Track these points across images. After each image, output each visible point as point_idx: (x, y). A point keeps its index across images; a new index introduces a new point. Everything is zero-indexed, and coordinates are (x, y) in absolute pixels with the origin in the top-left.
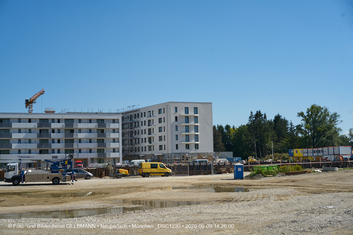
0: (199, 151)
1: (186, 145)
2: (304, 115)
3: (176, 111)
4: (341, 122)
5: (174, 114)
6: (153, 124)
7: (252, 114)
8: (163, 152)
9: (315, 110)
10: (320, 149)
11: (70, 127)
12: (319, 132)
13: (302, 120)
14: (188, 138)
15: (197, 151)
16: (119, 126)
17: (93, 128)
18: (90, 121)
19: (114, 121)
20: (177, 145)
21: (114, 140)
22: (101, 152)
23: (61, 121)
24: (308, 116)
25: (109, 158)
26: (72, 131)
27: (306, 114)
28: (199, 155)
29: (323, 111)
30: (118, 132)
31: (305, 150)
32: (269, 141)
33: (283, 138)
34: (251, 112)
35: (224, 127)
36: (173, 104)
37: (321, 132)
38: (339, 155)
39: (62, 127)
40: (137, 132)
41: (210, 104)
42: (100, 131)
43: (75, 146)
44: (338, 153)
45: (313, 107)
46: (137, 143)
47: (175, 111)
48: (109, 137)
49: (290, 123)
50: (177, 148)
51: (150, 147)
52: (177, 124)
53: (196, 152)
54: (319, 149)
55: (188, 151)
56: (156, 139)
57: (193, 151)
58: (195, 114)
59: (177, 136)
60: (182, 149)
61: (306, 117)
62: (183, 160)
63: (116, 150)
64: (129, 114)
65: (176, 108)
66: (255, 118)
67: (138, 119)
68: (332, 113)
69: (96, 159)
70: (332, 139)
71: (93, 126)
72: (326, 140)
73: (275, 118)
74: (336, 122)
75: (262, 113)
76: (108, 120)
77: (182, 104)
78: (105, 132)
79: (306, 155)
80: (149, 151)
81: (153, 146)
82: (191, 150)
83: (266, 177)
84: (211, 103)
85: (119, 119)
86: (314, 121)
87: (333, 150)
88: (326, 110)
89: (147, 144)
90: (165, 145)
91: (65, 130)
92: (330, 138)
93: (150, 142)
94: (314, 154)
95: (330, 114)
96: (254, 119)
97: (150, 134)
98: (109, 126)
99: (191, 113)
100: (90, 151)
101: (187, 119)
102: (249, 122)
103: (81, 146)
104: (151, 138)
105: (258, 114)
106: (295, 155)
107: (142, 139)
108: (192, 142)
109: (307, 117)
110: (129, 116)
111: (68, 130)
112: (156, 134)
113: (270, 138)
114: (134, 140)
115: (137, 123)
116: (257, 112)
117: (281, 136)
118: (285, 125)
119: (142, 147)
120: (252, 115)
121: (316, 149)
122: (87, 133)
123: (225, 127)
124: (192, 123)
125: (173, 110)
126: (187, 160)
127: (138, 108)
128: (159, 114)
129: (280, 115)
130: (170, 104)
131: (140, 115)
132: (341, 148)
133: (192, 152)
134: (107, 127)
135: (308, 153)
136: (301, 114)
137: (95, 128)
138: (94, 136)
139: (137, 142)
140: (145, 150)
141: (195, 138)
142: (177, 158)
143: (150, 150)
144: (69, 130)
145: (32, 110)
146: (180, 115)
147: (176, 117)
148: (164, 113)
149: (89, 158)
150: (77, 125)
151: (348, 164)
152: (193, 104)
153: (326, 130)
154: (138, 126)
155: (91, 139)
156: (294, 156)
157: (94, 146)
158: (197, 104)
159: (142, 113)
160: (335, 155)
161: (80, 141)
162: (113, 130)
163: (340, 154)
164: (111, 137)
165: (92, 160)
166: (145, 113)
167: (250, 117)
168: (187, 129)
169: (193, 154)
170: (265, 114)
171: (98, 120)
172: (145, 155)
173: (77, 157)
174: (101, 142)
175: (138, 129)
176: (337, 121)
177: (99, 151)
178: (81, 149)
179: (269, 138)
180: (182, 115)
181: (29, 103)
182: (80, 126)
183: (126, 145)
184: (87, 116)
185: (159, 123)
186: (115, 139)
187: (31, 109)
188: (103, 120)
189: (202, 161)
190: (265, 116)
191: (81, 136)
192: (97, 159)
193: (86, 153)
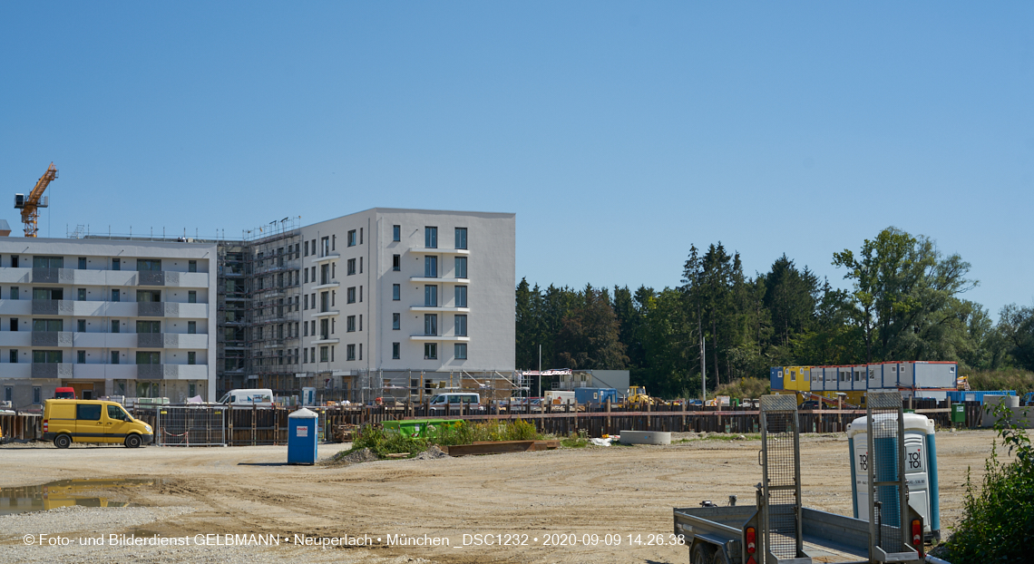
0: (467, 366)
1: (427, 346)
2: (855, 262)
3: (397, 237)
4: (975, 284)
5: (390, 246)
6: (333, 277)
7: (693, 254)
8: (358, 365)
9: (891, 245)
10: (860, 369)
11: (47, 281)
12: (901, 314)
13: (846, 277)
14: (431, 324)
15: (461, 365)
16: (207, 281)
17: (122, 284)
18: (116, 263)
19: (193, 265)
20: (396, 347)
21: (192, 325)
22: (149, 363)
23: (21, 261)
24: (867, 262)
25: (175, 382)
26: (58, 294)
27: (859, 258)
28: (469, 380)
29: (917, 248)
30: (206, 301)
31: (817, 370)
32: (745, 340)
33: (795, 332)
34: (693, 249)
35: (633, 294)
36: (388, 214)
37: (907, 317)
38: (913, 388)
39: (23, 282)
40: (294, 300)
41: (509, 219)
42: (147, 297)
43: (64, 341)
44: (910, 384)
45: (884, 237)
46: (294, 335)
47: (392, 239)
48: (174, 316)
49: (822, 285)
50: (396, 354)
51: (324, 349)
52: (397, 277)
53: (456, 368)
54: (856, 369)
55: (430, 364)
56: (341, 325)
57: (447, 364)
58: (457, 247)
59: (396, 317)
60: (413, 359)
61: (859, 267)
62: (415, 392)
63: (197, 357)
64: (275, 246)
65: (397, 228)
66: (704, 266)
67: (297, 261)
68: (944, 258)
69: (134, 383)
70: (939, 339)
71: (124, 278)
72: (920, 340)
73: (774, 267)
74: (957, 285)
75: (729, 251)
76: (175, 261)
77: (417, 215)
78: (162, 300)
79: (817, 385)
80: (322, 361)
81: (333, 347)
82: (443, 362)
83: (384, 458)
84: (512, 215)
85: (208, 260)
86: (890, 282)
87: (896, 372)
88: (927, 247)
89: (317, 339)
90: (361, 345)
91: (34, 289)
92: (933, 334)
93: (325, 335)
94: (841, 383)
95: (938, 260)
96: (701, 269)
97: (324, 309)
98: (176, 279)
99: (446, 245)
100: (115, 358)
101: (432, 265)
102: (686, 278)
103: (84, 340)
104: (327, 320)
105: (716, 257)
106: (789, 384)
107: (306, 323)
108: (447, 335)
109: (864, 266)
110: (276, 250)
111: (44, 289)
112: (341, 310)
113: (746, 331)
114: (286, 327)
115: (294, 273)
116: (712, 247)
117: (789, 324)
118: (802, 292)
119: (306, 349)
120: (694, 259)
121: (846, 369)
122: (103, 302)
123: (636, 293)
124: (448, 277)
125: (386, 235)
126: (428, 392)
127: (296, 227)
128: (349, 245)
129: (789, 261)
130: (378, 215)
131: (302, 248)
132: (921, 366)
133: (443, 368)
134: (167, 284)
135: (824, 380)
136: (845, 258)
137: (129, 284)
138: (126, 310)
139: (293, 332)
140: (313, 361)
141: (456, 325)
142: (394, 387)
143: (324, 359)
144: (47, 289)
145: (37, 229)
146: (409, 252)
147: (396, 259)
148: (361, 243)
149: (109, 379)
150: (71, 276)
151: (817, 421)
152: (452, 216)
153: (919, 310)
154: (297, 283)
155: (118, 321)
156: (786, 387)
157: (126, 341)
158: (467, 217)
159: (307, 243)
160: (901, 388)
161: (82, 325)
162: (190, 292)
163: (917, 385)
164: (181, 316)
165: (121, 387)
166: (314, 241)
167: (689, 262)
168: (432, 295)
169: (446, 374)
170: (737, 256)
171: (141, 261)
172: (310, 375)
173: (68, 376)
174: (150, 330)
175: (296, 291)
176: (963, 283)
177: (142, 358)
178: (84, 352)
179: (743, 330)
180: (413, 250)
181: (27, 206)
182: (82, 278)
183: (264, 342)
184: (105, 246)
185: (349, 274)
186: (194, 323)
187: (32, 224)
188: (156, 262)
189: (456, 396)
190: (737, 263)
191: (82, 309)
192: (137, 382)
193: (101, 363)
